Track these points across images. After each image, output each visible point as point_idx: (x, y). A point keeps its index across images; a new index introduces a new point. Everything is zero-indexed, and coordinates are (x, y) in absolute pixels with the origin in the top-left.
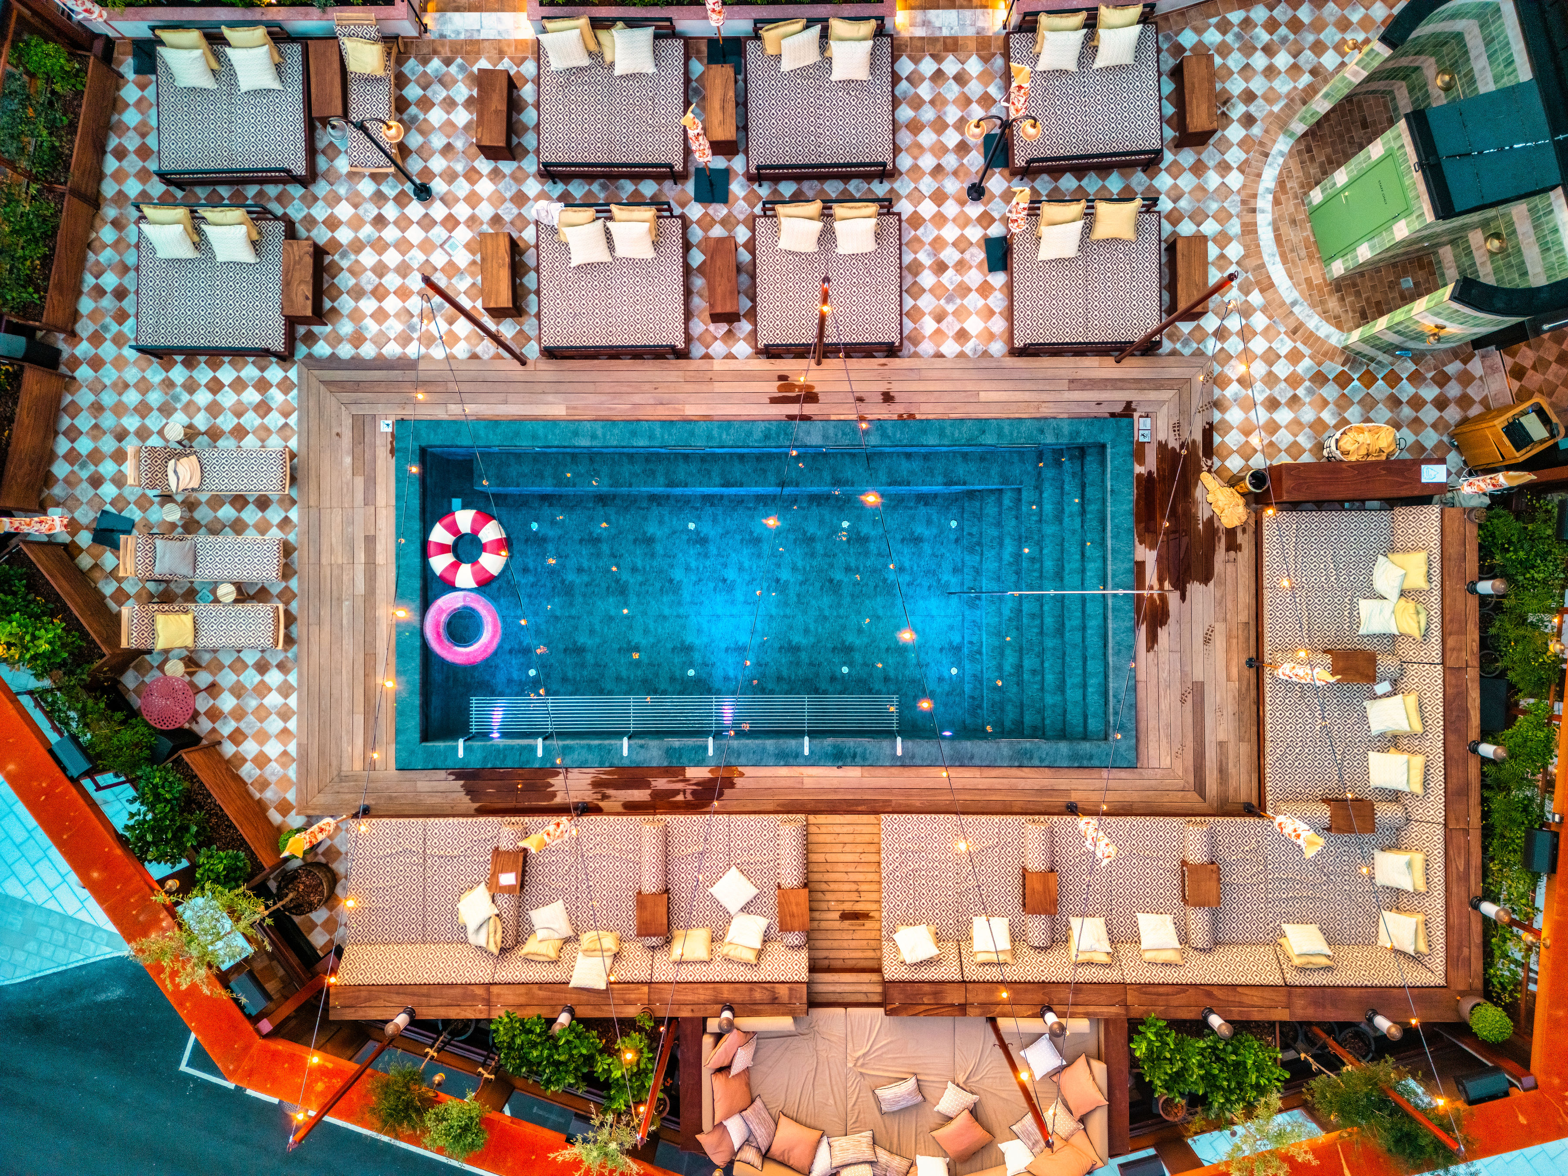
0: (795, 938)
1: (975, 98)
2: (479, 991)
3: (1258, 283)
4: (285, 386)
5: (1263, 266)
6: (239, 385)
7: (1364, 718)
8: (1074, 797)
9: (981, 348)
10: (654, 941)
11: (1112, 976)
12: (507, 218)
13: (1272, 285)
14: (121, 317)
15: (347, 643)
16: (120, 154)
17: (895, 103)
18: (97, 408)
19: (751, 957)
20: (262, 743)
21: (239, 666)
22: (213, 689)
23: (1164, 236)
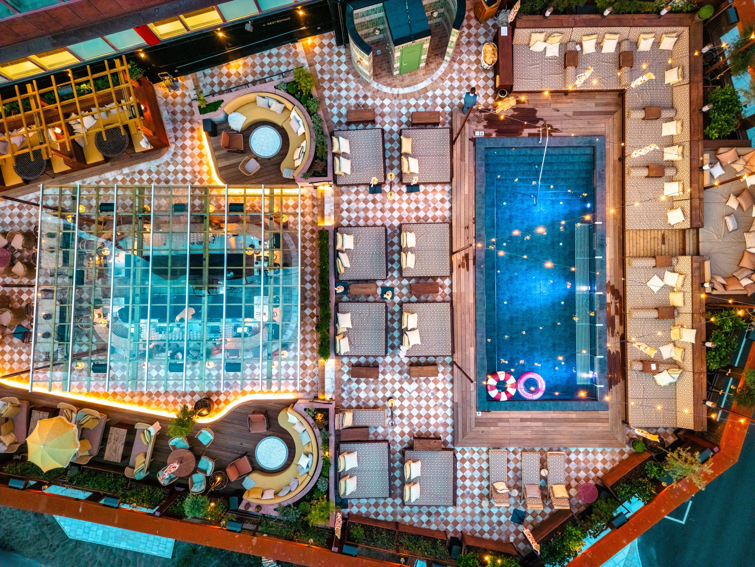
0: (674, 261)
1: (356, 197)
2: (696, 376)
3: (424, 93)
4: (463, 452)
5: (418, 91)
6: (463, 470)
7: (589, 55)
8: (616, 158)
9: (447, 194)
10: (676, 313)
11: (687, 145)
12: (400, 369)
13: (425, 88)
14: (438, 514)
15: (561, 429)
16: (377, 514)
17: (358, 226)
18: (472, 523)
19: (682, 277)
20: (598, 461)
21: (568, 470)
22: (577, 480)
23: (406, 127)
